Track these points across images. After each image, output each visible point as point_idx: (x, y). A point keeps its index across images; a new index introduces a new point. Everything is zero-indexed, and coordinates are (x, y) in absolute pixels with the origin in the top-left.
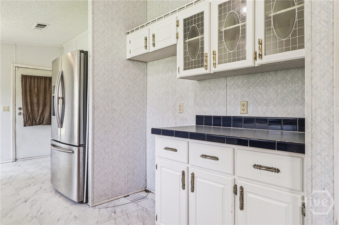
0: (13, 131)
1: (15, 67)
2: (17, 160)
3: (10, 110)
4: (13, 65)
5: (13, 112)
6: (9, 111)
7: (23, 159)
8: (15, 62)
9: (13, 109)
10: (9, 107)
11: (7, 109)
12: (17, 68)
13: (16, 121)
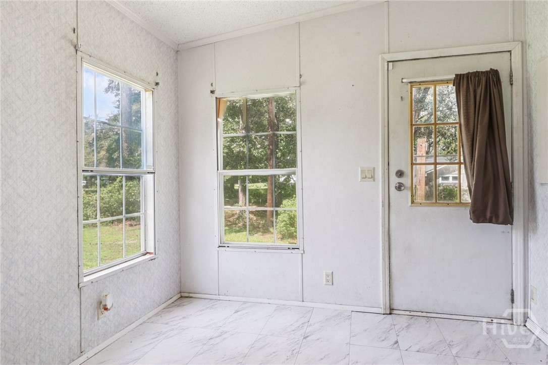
0: (384, 233)
1: (386, 64)
2: (395, 312)
3: (376, 176)
4: (383, 59)
5: (384, 182)
6: (374, 181)
7: (408, 313)
8: (386, 50)
9: (383, 174)
10: (374, 168)
11: (368, 175)
12: (391, 64)
13: (391, 207)
